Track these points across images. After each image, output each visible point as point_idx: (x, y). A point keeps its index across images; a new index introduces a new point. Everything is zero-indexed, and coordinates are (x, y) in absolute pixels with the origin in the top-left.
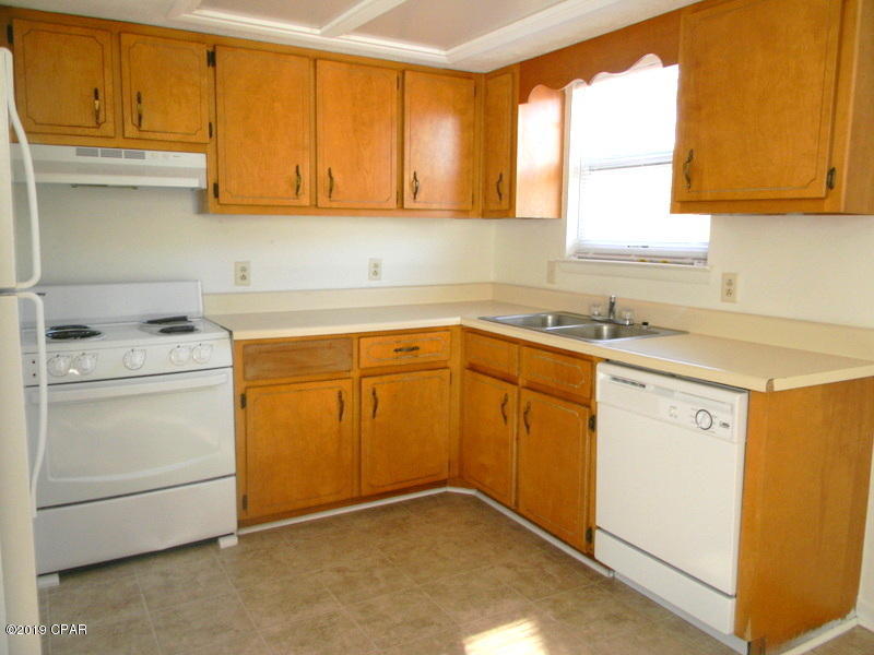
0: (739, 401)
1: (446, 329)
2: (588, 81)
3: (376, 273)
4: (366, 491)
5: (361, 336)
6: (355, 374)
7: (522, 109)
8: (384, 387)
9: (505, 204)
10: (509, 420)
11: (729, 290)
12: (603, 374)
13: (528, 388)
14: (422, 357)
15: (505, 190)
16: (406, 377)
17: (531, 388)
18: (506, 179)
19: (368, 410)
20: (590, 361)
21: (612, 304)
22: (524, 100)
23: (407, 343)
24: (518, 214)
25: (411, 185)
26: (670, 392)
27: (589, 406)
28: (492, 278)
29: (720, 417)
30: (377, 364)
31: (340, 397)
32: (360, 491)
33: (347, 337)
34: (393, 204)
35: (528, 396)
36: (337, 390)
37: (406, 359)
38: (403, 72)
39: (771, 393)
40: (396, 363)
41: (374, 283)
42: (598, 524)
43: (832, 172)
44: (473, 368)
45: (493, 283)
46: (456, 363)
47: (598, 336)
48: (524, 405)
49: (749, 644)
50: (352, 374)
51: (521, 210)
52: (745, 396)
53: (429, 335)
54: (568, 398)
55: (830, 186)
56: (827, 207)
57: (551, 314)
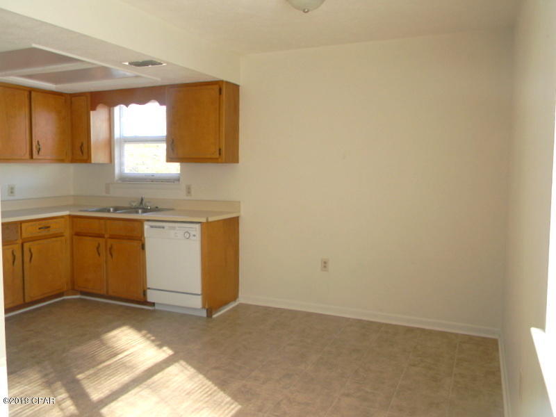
0: (198, 226)
1: (62, 217)
2: (127, 106)
3: (12, 192)
4: (28, 300)
5: (21, 222)
6: (20, 241)
7: (92, 113)
8: (35, 247)
9: (85, 157)
10: (101, 255)
11: (189, 192)
12: (146, 226)
13: (110, 238)
14: (52, 231)
15: (85, 150)
16: (45, 241)
17: (112, 237)
18: (85, 145)
19: (27, 259)
20: (141, 222)
21: (142, 200)
22: (94, 109)
23: (44, 224)
24: (93, 162)
25: (36, 147)
26: (174, 228)
27: (141, 240)
28: (72, 193)
29: (192, 233)
30: (30, 236)
31: (13, 253)
32: (24, 300)
33: (15, 223)
34: (27, 156)
35: (110, 242)
36: (11, 250)
37: (44, 233)
38: (30, 91)
39: (208, 222)
40: (40, 234)
41: (12, 198)
42: (148, 286)
43: (220, 150)
44: (77, 234)
45: (73, 196)
46: (67, 233)
47: (137, 212)
48: (109, 246)
49: (207, 310)
50: (18, 242)
51: (94, 159)
52: (200, 224)
53: (55, 220)
54: (131, 238)
55: (220, 154)
56: (220, 160)
57: (112, 207)
